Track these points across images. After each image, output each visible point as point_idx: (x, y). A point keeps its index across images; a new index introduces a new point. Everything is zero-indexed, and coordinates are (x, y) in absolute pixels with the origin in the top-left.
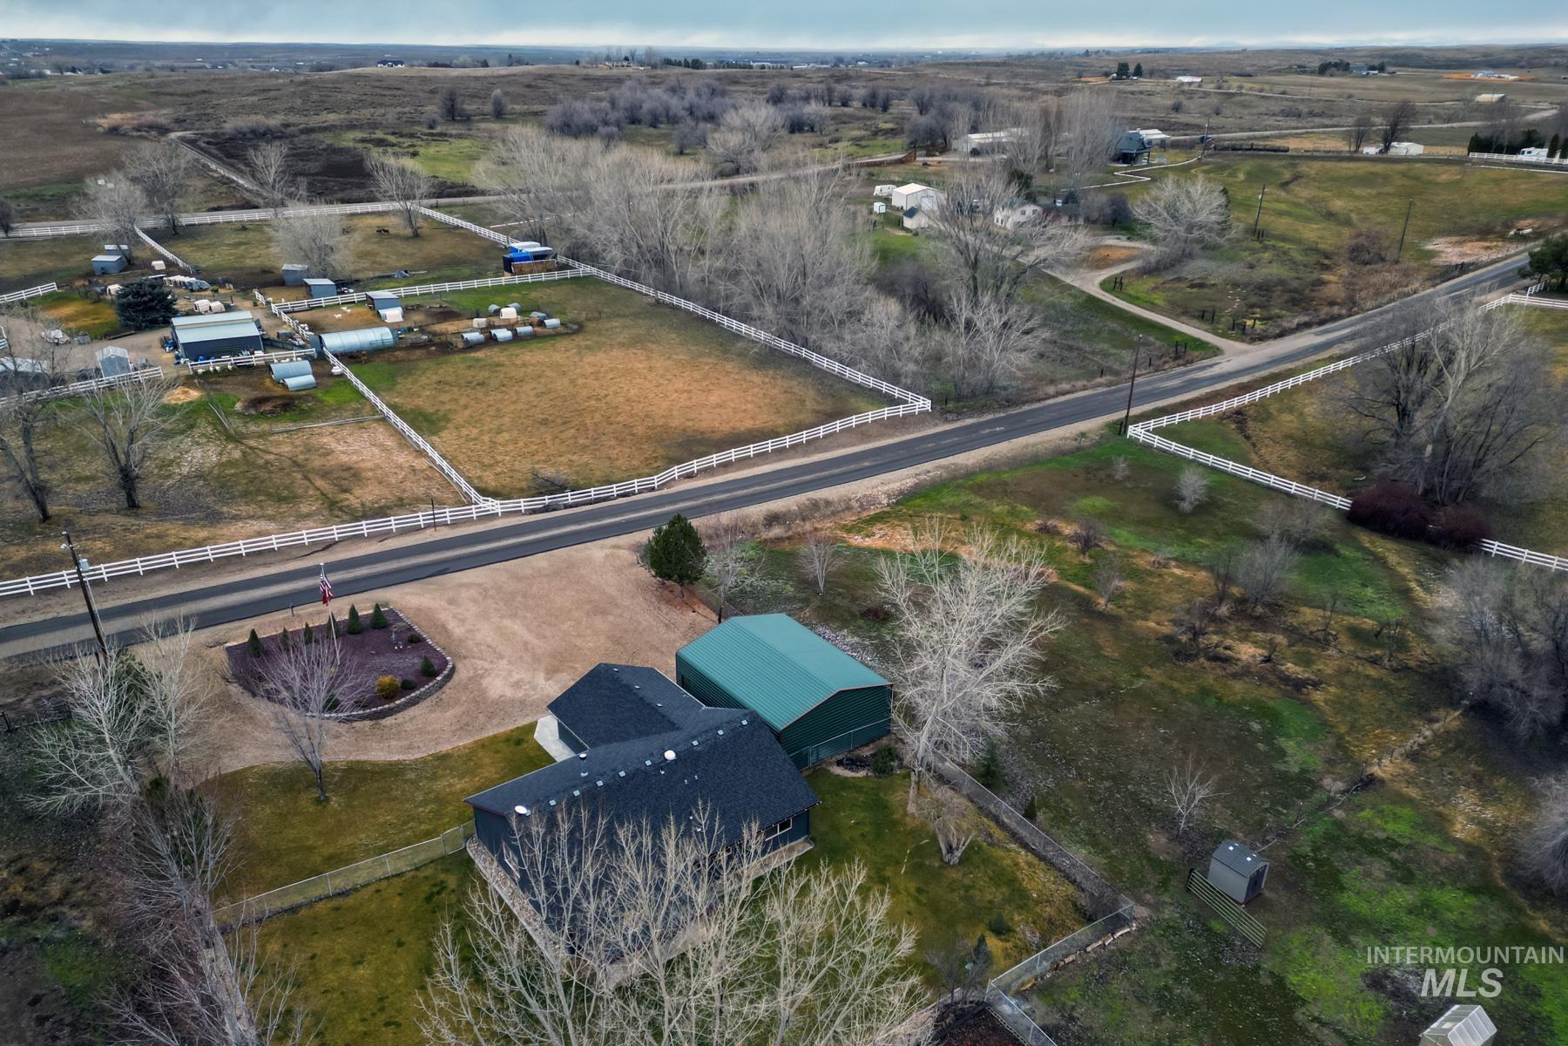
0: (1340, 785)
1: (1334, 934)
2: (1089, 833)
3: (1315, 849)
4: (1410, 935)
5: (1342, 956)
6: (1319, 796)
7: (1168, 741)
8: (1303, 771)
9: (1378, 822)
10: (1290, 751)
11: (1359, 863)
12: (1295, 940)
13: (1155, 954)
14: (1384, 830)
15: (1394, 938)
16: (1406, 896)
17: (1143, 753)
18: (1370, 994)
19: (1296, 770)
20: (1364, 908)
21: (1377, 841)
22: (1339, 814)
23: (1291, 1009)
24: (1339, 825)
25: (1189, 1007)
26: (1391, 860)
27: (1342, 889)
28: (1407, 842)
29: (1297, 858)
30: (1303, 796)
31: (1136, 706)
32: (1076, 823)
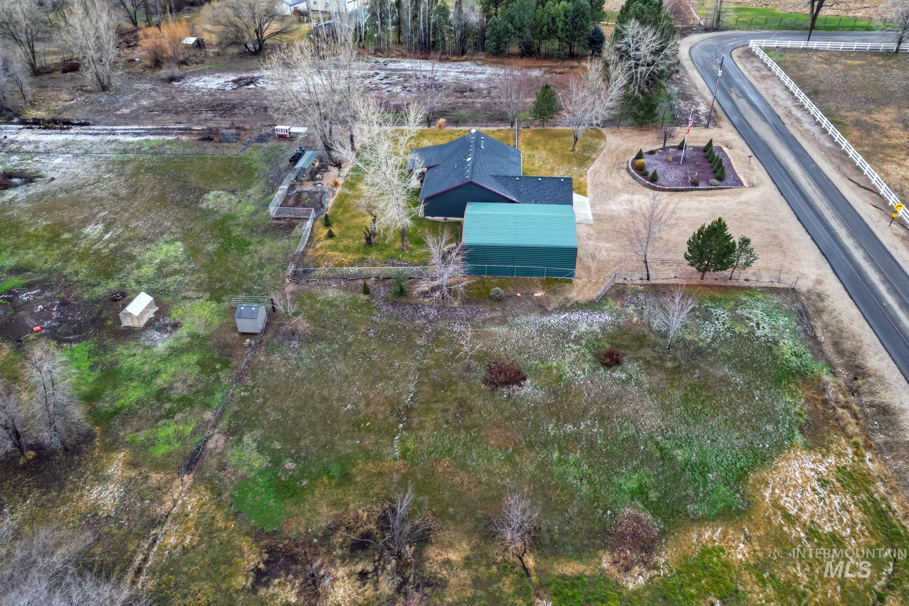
0: (211, 445)
1: (198, 336)
2: (337, 306)
3: (217, 379)
4: (158, 359)
5: (194, 329)
6: (223, 424)
7: (341, 399)
8: (240, 440)
9: (181, 428)
10: (255, 454)
11: (191, 386)
12: (216, 322)
13: (273, 277)
14: (176, 423)
15: (167, 353)
16: (161, 381)
17: (347, 377)
18: (178, 320)
19: (246, 438)
20: (184, 359)
21: (180, 410)
22: (208, 415)
23: (212, 294)
24: (207, 406)
25: (252, 269)
26: (170, 400)
27: (198, 363)
28: (160, 423)
29: (226, 364)
30: (236, 415)
31: (381, 416)
32: (345, 307)
